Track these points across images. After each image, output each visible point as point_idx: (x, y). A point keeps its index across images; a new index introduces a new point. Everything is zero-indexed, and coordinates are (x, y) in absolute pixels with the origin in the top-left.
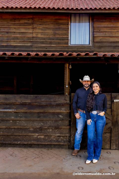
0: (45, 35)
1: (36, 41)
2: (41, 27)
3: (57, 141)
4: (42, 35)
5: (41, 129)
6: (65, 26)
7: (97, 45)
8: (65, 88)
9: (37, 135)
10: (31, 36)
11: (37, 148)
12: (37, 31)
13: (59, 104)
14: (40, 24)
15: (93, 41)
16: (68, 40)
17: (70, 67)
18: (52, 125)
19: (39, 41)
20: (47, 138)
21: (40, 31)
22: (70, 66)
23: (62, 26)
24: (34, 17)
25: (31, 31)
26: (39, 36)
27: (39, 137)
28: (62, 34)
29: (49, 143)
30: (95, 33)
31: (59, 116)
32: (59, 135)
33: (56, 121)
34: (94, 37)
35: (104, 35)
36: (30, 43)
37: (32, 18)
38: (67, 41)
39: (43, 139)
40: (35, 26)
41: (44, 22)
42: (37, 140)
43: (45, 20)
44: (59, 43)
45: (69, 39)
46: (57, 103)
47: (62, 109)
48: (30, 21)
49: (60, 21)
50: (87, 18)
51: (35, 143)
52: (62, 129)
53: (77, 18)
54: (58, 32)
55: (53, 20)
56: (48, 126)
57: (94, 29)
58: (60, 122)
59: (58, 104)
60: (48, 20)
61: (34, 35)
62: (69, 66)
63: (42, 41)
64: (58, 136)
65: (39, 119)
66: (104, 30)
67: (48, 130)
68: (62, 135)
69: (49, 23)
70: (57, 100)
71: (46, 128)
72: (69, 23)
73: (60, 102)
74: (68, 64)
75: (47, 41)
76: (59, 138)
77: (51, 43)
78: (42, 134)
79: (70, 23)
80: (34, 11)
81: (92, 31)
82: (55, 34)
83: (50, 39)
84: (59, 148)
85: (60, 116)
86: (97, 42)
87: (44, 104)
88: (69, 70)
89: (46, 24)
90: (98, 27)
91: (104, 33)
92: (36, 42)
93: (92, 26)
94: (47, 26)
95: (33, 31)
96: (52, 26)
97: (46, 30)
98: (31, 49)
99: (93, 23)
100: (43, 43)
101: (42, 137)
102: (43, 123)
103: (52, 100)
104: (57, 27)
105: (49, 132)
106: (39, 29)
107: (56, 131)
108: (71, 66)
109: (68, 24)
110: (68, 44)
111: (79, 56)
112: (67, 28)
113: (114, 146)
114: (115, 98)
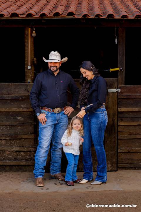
3: (15, 159)
8: (26, 70)
13: (17, 98)
17: (34, 35)
18: (6, 133)
22: (34, 32)
31: (17, 118)
32: (17, 149)
33: (12, 126)
46: (13, 95)
47: (22, 106)
52: (22, 139)
58: (19, 127)
59: (14, 98)
62: (31, 33)
64: (17, 151)
68: (22, 150)
70: (12, 90)
73: (17, 95)
74: (29, 29)
76: (17, 155)
84: (17, 171)
85: (19, 118)
88: (32, 39)
103: (4, 91)
107: (13, 143)
108: (36, 32)
111: (45, 18)
113: (109, 165)
114: (111, 87)
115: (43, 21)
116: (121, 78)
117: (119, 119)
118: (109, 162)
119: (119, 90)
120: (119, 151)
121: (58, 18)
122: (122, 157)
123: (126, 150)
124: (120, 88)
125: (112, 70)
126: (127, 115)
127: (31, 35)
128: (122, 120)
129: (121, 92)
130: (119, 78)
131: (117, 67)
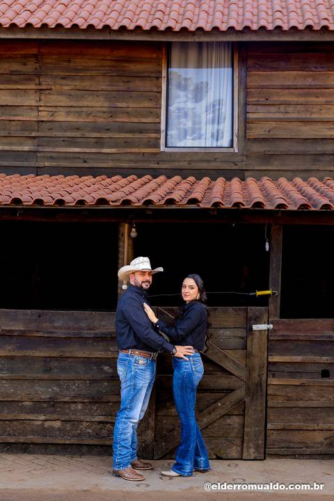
0: (79, 114)
1: (49, 134)
2: (67, 86)
3: (97, 435)
4: (68, 113)
5: (53, 404)
6: (147, 85)
7: (257, 148)
8: (119, 291)
9: (43, 418)
10: (32, 116)
11: (41, 454)
12: (54, 99)
13: (103, 336)
14: (64, 78)
15: (242, 134)
16: (158, 131)
17: (134, 234)
18: (84, 392)
19: (59, 134)
20: (68, 427)
21: (64, 101)
22: (134, 230)
23: (138, 84)
24: (43, 50)
25: (31, 100)
26: (61, 117)
27: (47, 424)
28: (138, 113)
29: (74, 441)
30: (249, 108)
31: (102, 369)
32: (101, 418)
33: (93, 381)
34: (246, 122)
35: (280, 116)
36: (30, 142)
37: (35, 56)
38: (153, 135)
39: (59, 429)
40: (46, 82)
41: (77, 70)
42: (44, 431)
43: (79, 62)
44: (127, 143)
45: (163, 127)
46: (97, 331)
47: (112, 349)
48: (30, 67)
49: (133, 67)
50: (225, 55)
51: (37, 439)
52: (110, 402)
53: (193, 55)
54: (124, 105)
55: (108, 63)
56: (72, 394)
57: (247, 95)
58: (106, 384)
59: (98, 336)
60: (92, 64)
61: (44, 116)
62: (130, 231)
63: (69, 134)
64: (100, 422)
65: (46, 376)
66: (282, 99)
67: (73, 406)
68: (109, 420)
69: (94, 73)
70: (96, 324)
71: (67, 399)
72: (160, 72)
73: (104, 331)
74: (127, 226)
75: (87, 135)
76: (101, 429)
77: (99, 142)
78: (55, 416)
79: (164, 74)
80: (43, 37)
81: (242, 102)
82: (113, 112)
83: (96, 128)
85: (106, 368)
86: (256, 140)
87: (60, 334)
88: (131, 241)
89: (82, 78)
90: (262, 87)
91: (282, 108)
92: (52, 141)
93: (240, 82)
94: (87, 84)
95: (40, 100)
96: (103, 85)
97: (82, 97)
98: (32, 164)
99: (244, 74)
100: (72, 142)
101: (57, 424)
102: (58, 386)
103: (83, 325)
104: (122, 86)
105: (74, 412)
106: (60, 93)
107: (95, 408)
108: (137, 231)
109: (159, 78)
110: (158, 146)
111: (150, 207)
112: (155, 89)
113: (252, 450)
114: (258, 320)
115: (149, 212)
116: (274, 306)
117: (270, 373)
118: (251, 445)
119: (271, 326)
120: (269, 426)
121: (173, 207)
122: (273, 436)
123: (280, 425)
124: (272, 323)
125: (259, 293)
126: (282, 368)
127: (129, 236)
128: (274, 376)
129: (274, 330)
130: (271, 307)
131: (268, 290)
